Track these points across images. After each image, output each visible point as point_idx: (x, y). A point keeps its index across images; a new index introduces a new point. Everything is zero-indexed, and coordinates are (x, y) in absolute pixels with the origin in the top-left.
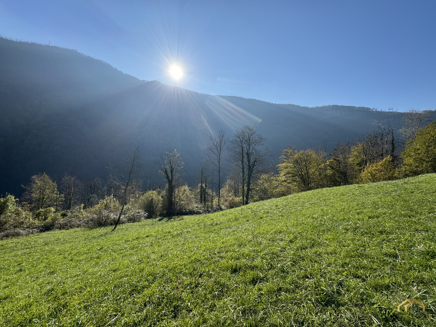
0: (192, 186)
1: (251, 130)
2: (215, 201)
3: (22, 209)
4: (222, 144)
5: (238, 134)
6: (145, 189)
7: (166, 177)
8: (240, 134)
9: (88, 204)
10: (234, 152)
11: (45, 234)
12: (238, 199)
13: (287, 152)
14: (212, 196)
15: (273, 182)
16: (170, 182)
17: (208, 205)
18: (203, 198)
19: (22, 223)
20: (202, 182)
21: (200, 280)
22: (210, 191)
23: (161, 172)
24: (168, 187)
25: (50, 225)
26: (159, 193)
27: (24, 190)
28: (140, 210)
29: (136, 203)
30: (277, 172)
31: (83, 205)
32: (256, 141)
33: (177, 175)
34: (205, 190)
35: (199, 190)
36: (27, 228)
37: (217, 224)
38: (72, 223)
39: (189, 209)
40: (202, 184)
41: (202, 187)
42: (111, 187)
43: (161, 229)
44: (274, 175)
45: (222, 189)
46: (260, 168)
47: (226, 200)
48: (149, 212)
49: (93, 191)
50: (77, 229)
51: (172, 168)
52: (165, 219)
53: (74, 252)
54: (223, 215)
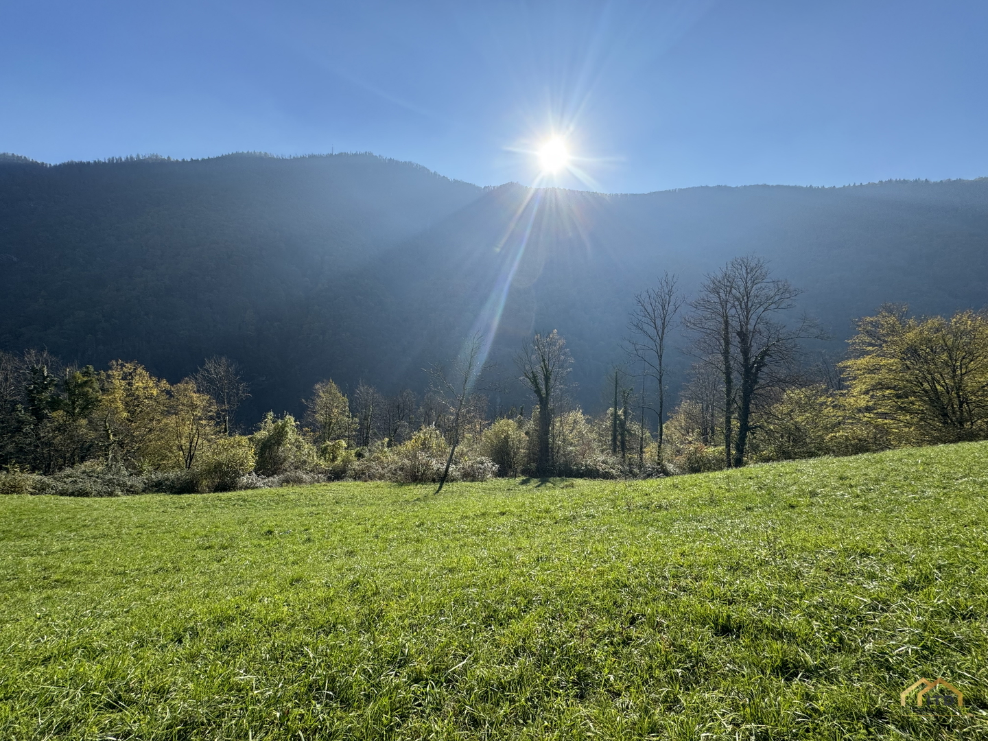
0: (592, 412)
1: (752, 270)
2: (650, 452)
3: (304, 439)
4: (669, 312)
5: (714, 283)
6: (492, 417)
7: (535, 392)
8: (720, 282)
9: (396, 439)
10: (702, 330)
11: (334, 485)
12: (710, 451)
13: (876, 325)
14: (642, 438)
15: (826, 411)
16: (544, 402)
17: (630, 459)
18: (618, 443)
19: (305, 462)
20: (616, 405)
21: (633, 632)
22: (635, 427)
23: (524, 379)
24: (540, 412)
25: (340, 471)
26: (520, 425)
27: (305, 408)
28: (483, 458)
29: (476, 443)
30: (839, 383)
31: (387, 439)
32: (768, 298)
33: (557, 388)
34: (623, 424)
35: (608, 423)
36: (311, 472)
37: (660, 507)
38: (372, 471)
39: (586, 465)
40: (616, 409)
41: (615, 416)
42: (431, 409)
43: (530, 503)
44: (827, 390)
45: (668, 423)
46: (782, 372)
47: (679, 452)
48: (501, 464)
49: (401, 415)
50: (379, 482)
51: (547, 370)
52: (534, 482)
53: (380, 523)
54: (675, 486)
